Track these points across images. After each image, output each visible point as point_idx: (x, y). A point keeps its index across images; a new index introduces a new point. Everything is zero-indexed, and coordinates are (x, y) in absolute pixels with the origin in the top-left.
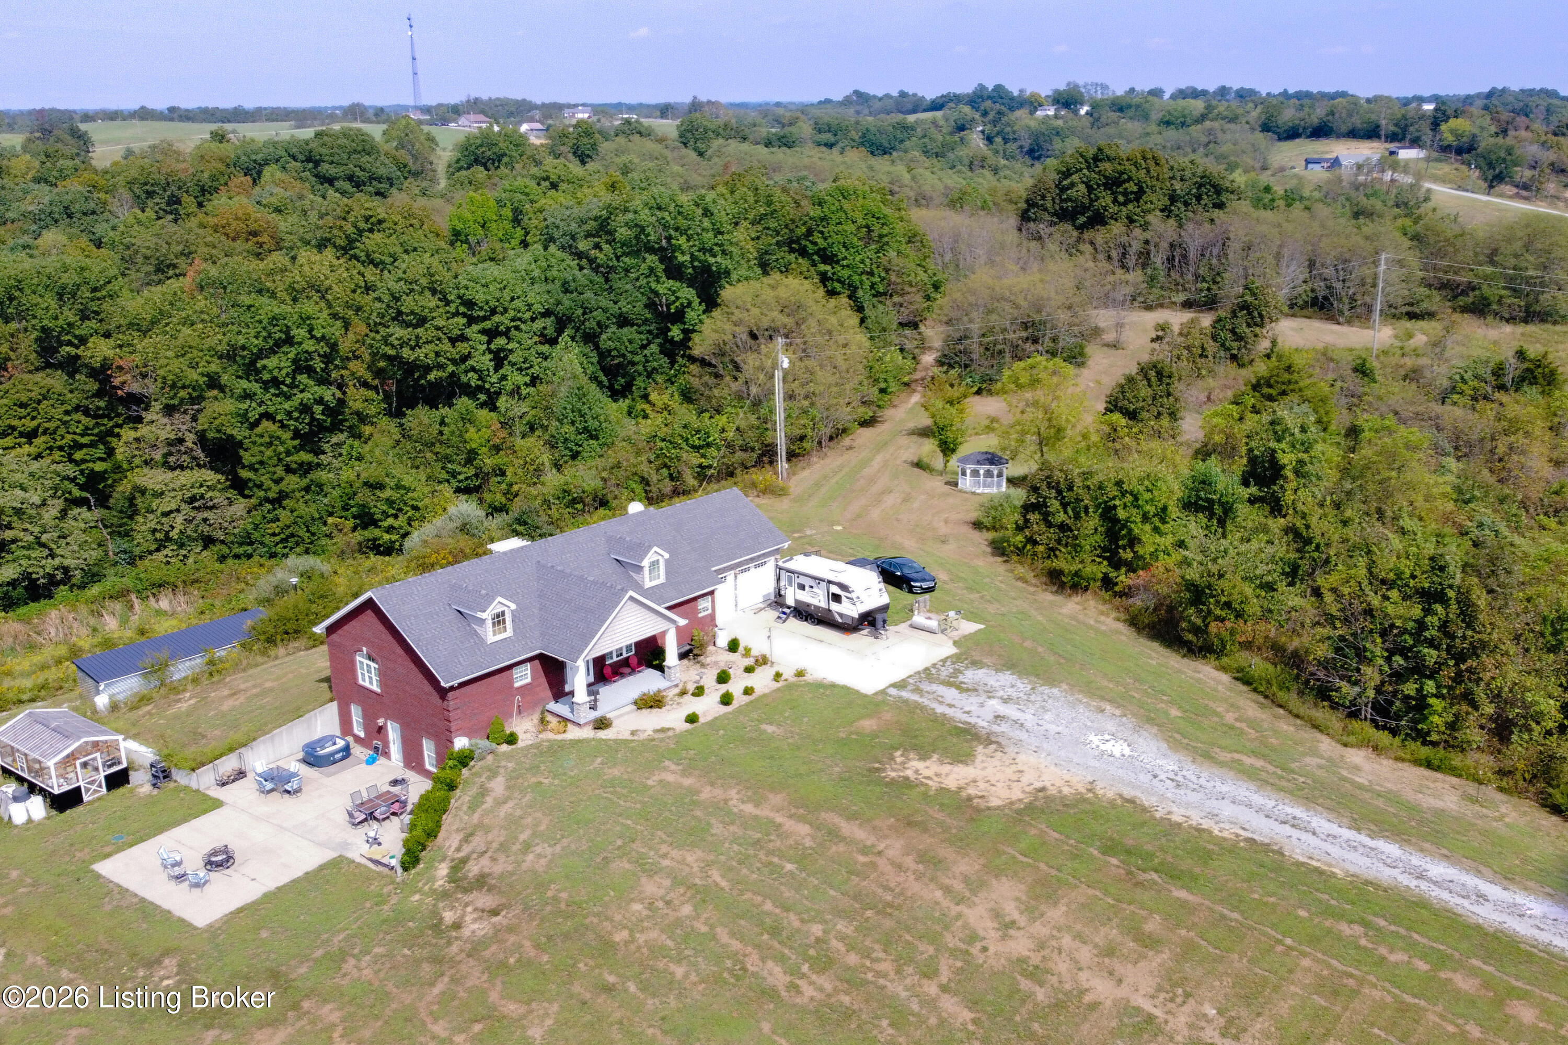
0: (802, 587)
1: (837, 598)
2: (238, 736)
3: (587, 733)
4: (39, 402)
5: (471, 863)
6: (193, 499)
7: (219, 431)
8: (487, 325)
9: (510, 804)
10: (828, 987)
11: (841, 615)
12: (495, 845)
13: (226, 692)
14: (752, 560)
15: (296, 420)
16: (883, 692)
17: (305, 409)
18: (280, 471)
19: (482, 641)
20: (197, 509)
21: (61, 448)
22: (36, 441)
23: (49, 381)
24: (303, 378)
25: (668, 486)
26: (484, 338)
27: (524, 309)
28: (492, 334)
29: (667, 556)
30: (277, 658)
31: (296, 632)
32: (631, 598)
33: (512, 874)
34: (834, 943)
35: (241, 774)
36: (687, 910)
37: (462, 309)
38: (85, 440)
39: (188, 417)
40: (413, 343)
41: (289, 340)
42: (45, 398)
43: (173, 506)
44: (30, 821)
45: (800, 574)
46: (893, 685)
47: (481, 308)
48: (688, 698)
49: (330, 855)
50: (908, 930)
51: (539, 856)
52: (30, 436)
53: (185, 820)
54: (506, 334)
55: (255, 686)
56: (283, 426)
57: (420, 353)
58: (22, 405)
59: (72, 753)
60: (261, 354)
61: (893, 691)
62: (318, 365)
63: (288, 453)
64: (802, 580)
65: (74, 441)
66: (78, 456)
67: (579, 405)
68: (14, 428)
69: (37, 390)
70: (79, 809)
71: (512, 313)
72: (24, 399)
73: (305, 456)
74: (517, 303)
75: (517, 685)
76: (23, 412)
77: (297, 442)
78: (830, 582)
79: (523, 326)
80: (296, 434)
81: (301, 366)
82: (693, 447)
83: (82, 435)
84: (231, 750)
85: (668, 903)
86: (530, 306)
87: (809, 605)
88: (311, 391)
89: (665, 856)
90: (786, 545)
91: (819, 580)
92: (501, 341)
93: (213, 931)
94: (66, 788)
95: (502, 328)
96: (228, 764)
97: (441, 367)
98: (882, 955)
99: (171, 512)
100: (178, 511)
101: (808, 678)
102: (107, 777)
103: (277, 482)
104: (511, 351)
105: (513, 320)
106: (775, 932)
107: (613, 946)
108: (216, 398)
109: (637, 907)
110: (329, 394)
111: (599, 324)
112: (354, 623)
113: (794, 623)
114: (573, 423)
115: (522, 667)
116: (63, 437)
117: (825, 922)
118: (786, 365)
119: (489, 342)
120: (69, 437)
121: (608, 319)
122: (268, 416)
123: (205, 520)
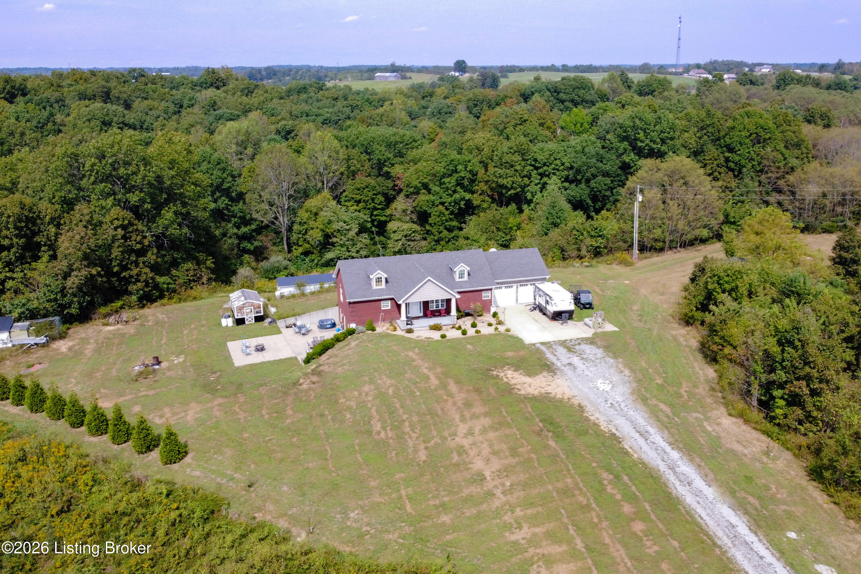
0: (540, 296)
1: (548, 303)
3: (402, 333)
4: (364, 189)
6: (406, 236)
7: (421, 208)
8: (540, 171)
14: (528, 281)
15: (453, 206)
16: (534, 344)
17: (457, 202)
18: (442, 228)
19: (371, 287)
20: (409, 240)
21: (369, 209)
22: (360, 205)
23: (370, 181)
24: (458, 189)
26: (539, 177)
27: (560, 164)
28: (542, 175)
29: (469, 268)
33: (330, 373)
35: (294, 325)
37: (533, 163)
38: (379, 207)
39: (412, 201)
40: (504, 176)
41: (456, 171)
42: (367, 187)
43: (399, 238)
45: (540, 290)
46: (541, 343)
47: (540, 163)
48: (453, 330)
49: (293, 356)
52: (358, 202)
54: (549, 176)
56: (447, 209)
57: (505, 182)
58: (359, 190)
60: (443, 176)
61: (538, 345)
62: (466, 183)
63: (447, 221)
64: (540, 293)
65: (374, 206)
66: (375, 213)
68: (353, 198)
69: (365, 184)
71: (553, 166)
72: (359, 187)
73: (455, 223)
74: (558, 162)
76: (358, 192)
77: (451, 217)
78: (547, 295)
79: (557, 173)
80: (452, 213)
81: (459, 184)
82: (591, 236)
83: (379, 205)
84: (293, 315)
86: (563, 164)
87: (541, 305)
88: (461, 194)
90: (548, 277)
91: (544, 293)
92: (545, 179)
93: (238, 368)
95: (547, 173)
96: (291, 321)
97: (515, 189)
99: (398, 240)
100: (401, 240)
103: (440, 233)
104: (549, 184)
105: (554, 169)
108: (424, 194)
110: (468, 196)
111: (592, 175)
113: (536, 313)
116: (370, 204)
119: (541, 179)
120: (373, 204)
121: (598, 172)
122: (442, 204)
123: (409, 245)
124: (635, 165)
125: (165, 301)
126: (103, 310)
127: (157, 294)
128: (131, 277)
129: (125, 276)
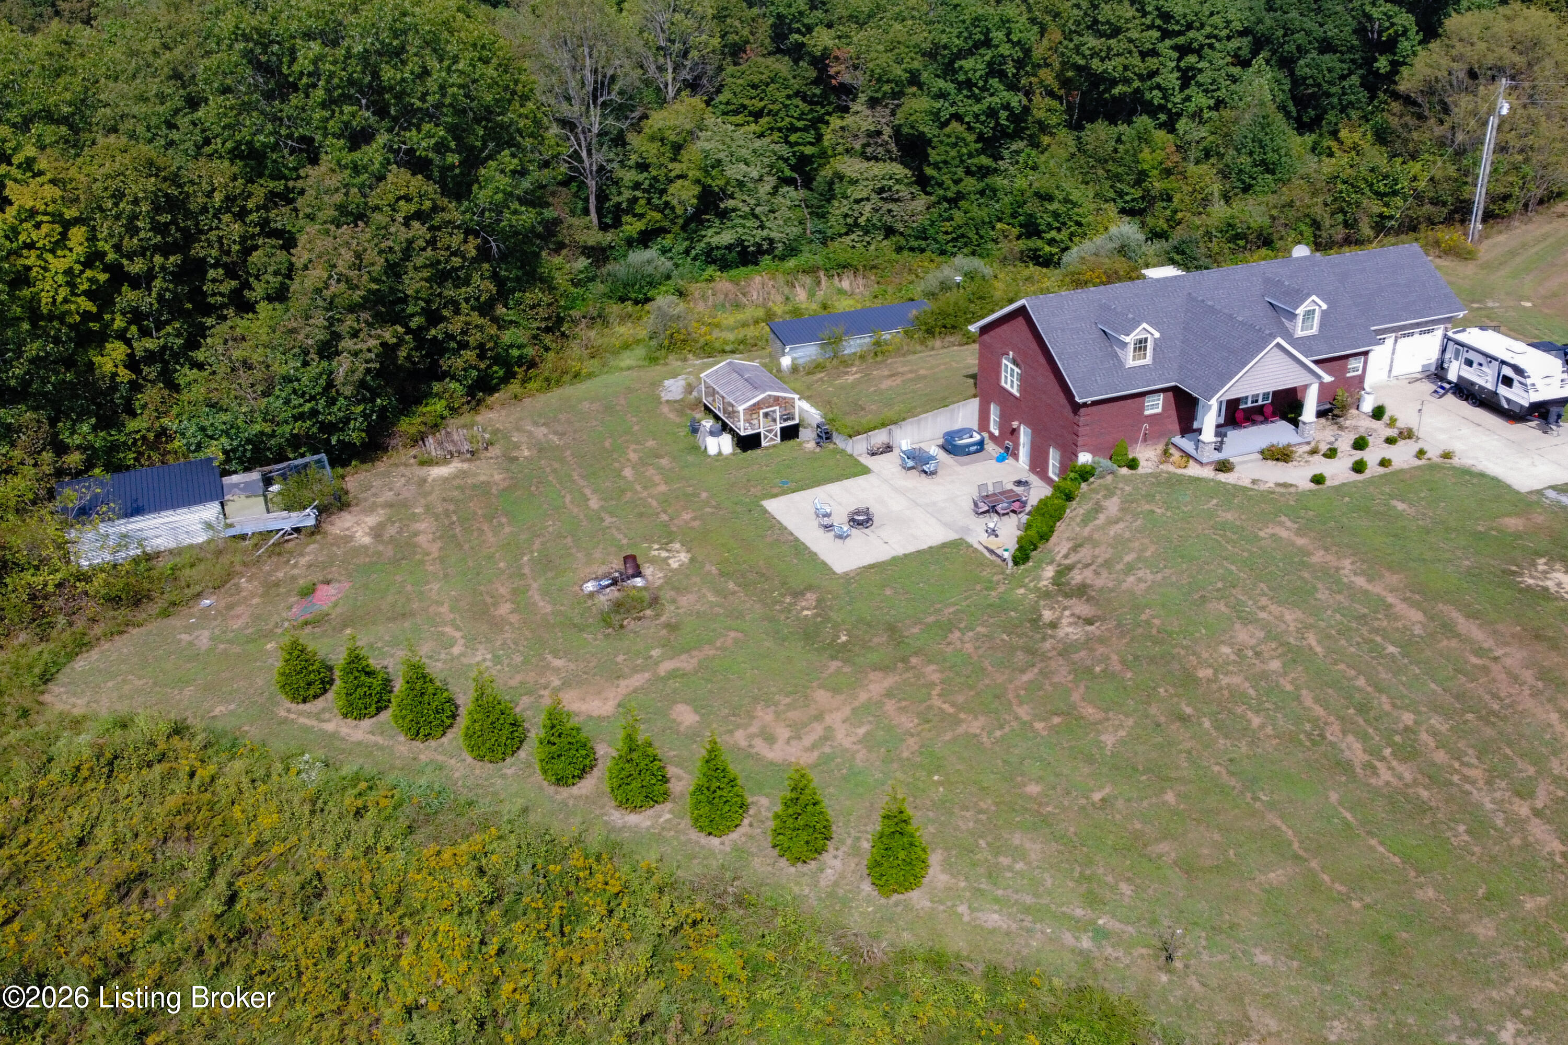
0: (1469, 363)
1: (1508, 382)
2: (890, 414)
3: (1207, 473)
4: (767, 85)
5: (1076, 571)
6: (881, 190)
7: (912, 127)
8: (1181, 40)
9: (1121, 525)
10: (1408, 776)
11: (1508, 401)
12: (1100, 560)
13: (886, 373)
14: (1418, 325)
15: (982, 123)
16: (1540, 492)
17: (992, 113)
18: (960, 172)
19: (1121, 364)
20: (885, 199)
21: (780, 130)
22: (761, 121)
23: (777, 66)
24: (994, 82)
25: (1340, 233)
26: (1175, 55)
27: (1221, 25)
28: (1183, 51)
29: (1324, 307)
30: (933, 349)
31: (954, 327)
32: (1278, 345)
33: (1111, 591)
34: (1424, 736)
35: (888, 448)
36: (1275, 665)
37: (1158, 22)
38: (800, 124)
39: (888, 111)
40: (1103, 54)
41: (987, 43)
42: (773, 81)
43: (864, 194)
44: (720, 453)
45: (1470, 348)
46: (1553, 488)
47: (1178, 22)
48: (1318, 458)
49: (952, 536)
50: (1510, 744)
51: (1140, 580)
52: (757, 115)
53: (838, 478)
54: (1198, 52)
55: (911, 372)
56: (970, 128)
57: (1109, 65)
58: (755, 87)
59: (758, 403)
60: (961, 54)
61: (1551, 494)
62: (1010, 69)
63: (970, 156)
64: (1471, 355)
65: (791, 123)
66: (793, 138)
67: (1261, 135)
68: (744, 107)
69: (767, 73)
70: (758, 451)
71: (1208, 29)
72: (756, 81)
73: (985, 160)
74: (1216, 19)
75: (1147, 413)
76: (754, 92)
77: (979, 145)
78: (1503, 362)
79: (1217, 45)
80: (980, 138)
81: (994, 70)
82: (1377, 193)
83: (799, 119)
84: (884, 425)
85: (1257, 654)
86: (1228, 22)
87: (1473, 384)
88: (1002, 95)
89: (1263, 608)
90: (1461, 314)
91: (1491, 358)
92: (1192, 59)
93: (847, 578)
94: (750, 432)
95: (1195, 45)
96: (879, 437)
97: (1127, 81)
98: (1474, 761)
99: (862, 200)
100: (868, 199)
101: (1455, 461)
102: (782, 429)
103: (957, 182)
104: (1200, 71)
105: (1208, 37)
106: (1362, 709)
107: (1197, 681)
108: (914, 95)
109: (1226, 650)
110: (1016, 100)
111: (1299, 48)
112: (1005, 327)
113: (1451, 400)
114: (1251, 154)
115: (1155, 397)
116: (782, 118)
117: (1417, 712)
118: (1505, 111)
119: (1179, 60)
120: (788, 119)
121: (1310, 43)
122: (957, 117)
123: (890, 211)
124: (1393, 25)
125: (514, 387)
126: (407, 426)
127: (501, 373)
128: (450, 337)
129: (435, 337)
